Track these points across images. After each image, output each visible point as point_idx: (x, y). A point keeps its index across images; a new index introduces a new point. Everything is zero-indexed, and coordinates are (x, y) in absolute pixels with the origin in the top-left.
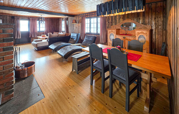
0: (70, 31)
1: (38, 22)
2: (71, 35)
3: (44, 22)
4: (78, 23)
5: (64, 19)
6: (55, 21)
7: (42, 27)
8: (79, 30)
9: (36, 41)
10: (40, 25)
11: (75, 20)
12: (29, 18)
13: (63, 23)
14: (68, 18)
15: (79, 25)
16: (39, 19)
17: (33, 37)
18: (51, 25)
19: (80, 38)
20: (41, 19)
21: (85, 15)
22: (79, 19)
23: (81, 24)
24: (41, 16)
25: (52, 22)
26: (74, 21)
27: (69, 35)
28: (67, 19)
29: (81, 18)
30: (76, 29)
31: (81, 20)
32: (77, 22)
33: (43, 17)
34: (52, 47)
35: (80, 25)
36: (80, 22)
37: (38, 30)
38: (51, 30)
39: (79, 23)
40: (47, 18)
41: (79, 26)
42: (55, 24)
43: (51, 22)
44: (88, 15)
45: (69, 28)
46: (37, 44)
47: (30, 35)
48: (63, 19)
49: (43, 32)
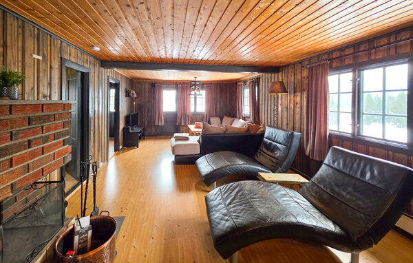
0: (263, 117)
2: (266, 135)
4: (295, 92)
5: (248, 83)
6: (228, 89)
7: (199, 103)
8: (298, 117)
9: (176, 138)
11: (282, 83)
12: (176, 85)
13: (247, 93)
14: (258, 79)
15: (298, 99)
16: (191, 85)
17: (183, 124)
18: (219, 99)
19: (301, 149)
20: (195, 85)
21: (325, 57)
22: (299, 77)
23: (305, 95)
24: (194, 79)
25: (221, 92)
26: (278, 86)
27: (258, 132)
28: (256, 82)
29: (305, 73)
30: (285, 113)
31: (306, 82)
32: (290, 88)
33: (198, 82)
34: (202, 166)
35: (300, 99)
36: (302, 91)
37: (192, 110)
38: (218, 110)
39: (299, 94)
40: (211, 84)
41: (295, 104)
42: (228, 95)
43: (219, 91)
44: (341, 58)
45: (262, 108)
47: (178, 120)
48: (245, 82)
49: (201, 116)
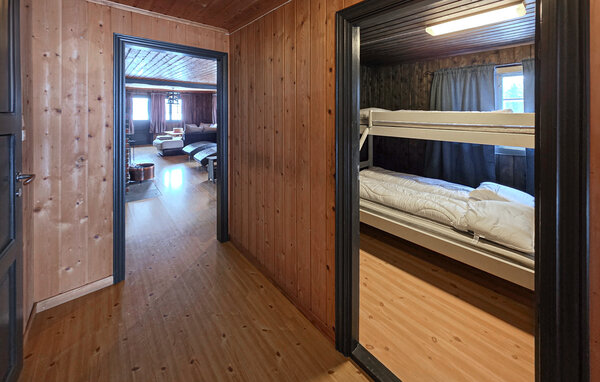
1: (167, 100)
3: (180, 101)
6: (204, 98)
7: (175, 111)
9: (161, 139)
10: (171, 107)
12: (148, 93)
16: (168, 94)
17: (157, 131)
20: (173, 95)
25: (197, 101)
34: (188, 149)
37: (167, 118)
38: (195, 119)
40: (187, 93)
42: (204, 104)
46: (161, 144)
47: (152, 128)
49: (177, 124)
